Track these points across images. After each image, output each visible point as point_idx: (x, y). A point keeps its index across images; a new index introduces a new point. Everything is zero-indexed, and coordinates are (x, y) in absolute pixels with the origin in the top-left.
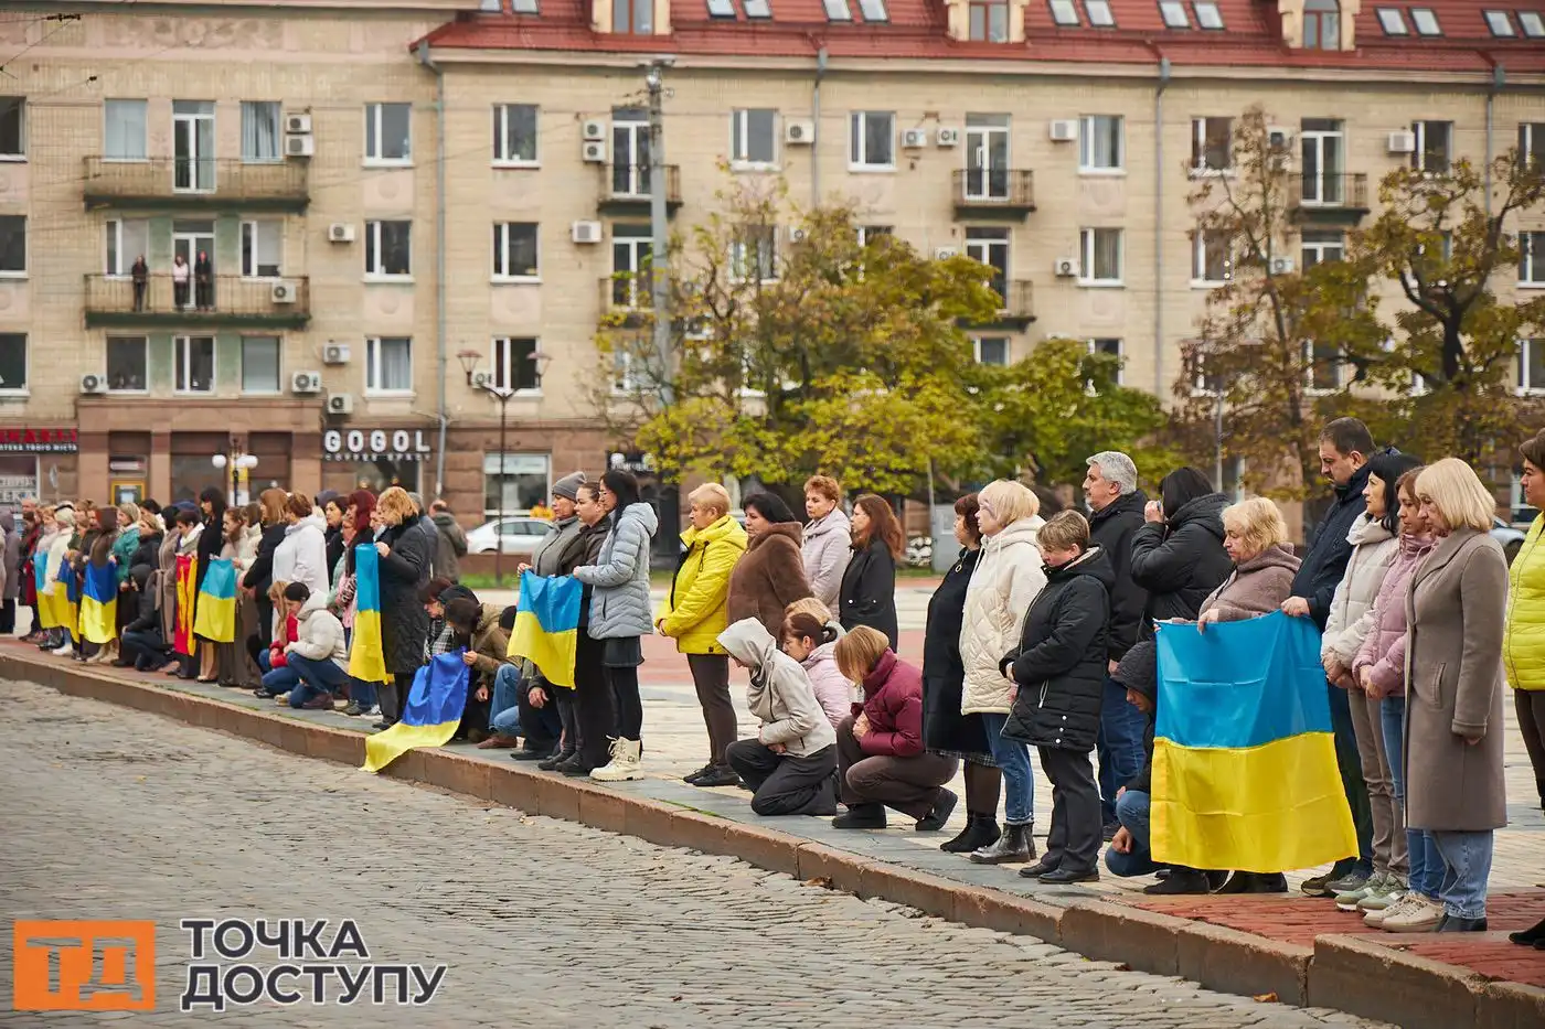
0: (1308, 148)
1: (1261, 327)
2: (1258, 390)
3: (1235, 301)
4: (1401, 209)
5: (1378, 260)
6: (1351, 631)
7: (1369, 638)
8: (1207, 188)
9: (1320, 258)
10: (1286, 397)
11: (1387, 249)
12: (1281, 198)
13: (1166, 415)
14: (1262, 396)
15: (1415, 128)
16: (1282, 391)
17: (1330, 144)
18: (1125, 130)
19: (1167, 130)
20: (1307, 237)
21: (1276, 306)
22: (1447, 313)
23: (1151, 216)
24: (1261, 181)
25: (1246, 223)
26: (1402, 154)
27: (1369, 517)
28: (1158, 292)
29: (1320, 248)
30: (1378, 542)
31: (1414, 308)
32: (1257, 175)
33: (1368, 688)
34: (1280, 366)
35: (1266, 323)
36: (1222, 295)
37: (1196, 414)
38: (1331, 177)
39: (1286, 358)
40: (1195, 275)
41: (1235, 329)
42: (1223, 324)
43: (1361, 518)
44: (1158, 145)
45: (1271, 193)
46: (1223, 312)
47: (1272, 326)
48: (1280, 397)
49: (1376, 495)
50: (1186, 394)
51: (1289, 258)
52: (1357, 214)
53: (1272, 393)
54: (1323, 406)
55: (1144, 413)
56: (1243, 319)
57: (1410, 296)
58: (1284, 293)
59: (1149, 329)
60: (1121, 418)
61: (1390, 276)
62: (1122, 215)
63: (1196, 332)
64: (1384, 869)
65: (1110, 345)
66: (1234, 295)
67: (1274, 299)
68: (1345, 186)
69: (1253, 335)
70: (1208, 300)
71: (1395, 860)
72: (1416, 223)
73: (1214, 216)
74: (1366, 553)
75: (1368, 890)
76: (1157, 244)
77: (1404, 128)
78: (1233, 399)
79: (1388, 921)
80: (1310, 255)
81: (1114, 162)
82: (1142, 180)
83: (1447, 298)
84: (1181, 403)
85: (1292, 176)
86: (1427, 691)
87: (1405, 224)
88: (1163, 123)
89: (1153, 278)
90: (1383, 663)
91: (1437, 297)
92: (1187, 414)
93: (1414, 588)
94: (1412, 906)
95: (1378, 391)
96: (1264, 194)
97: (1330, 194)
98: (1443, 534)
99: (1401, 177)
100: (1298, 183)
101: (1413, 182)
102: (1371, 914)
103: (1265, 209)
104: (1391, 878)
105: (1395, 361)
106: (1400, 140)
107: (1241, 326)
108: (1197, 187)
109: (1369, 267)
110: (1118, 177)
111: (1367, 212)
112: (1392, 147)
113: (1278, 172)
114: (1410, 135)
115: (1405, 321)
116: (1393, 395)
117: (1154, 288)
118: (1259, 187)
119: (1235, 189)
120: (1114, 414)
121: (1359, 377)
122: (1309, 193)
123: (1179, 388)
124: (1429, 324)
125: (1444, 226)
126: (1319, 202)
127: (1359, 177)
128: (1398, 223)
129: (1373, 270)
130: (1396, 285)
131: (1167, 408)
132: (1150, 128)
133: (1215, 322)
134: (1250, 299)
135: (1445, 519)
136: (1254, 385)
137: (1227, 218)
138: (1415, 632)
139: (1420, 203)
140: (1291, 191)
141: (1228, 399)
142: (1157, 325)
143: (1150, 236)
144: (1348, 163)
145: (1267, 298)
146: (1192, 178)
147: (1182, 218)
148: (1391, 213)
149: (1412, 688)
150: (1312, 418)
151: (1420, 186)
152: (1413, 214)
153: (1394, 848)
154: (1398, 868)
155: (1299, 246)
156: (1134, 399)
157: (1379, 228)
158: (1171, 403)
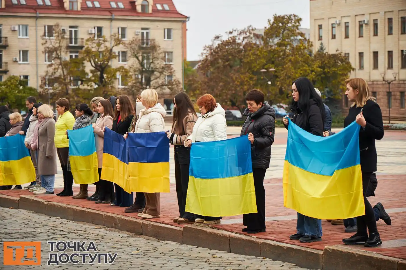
0: (71, 32)
1: (59, 73)
2: (59, 87)
3: (53, 67)
4: (90, 47)
5: (85, 58)
6: (30, 137)
7: (33, 139)
8: (46, 41)
9: (74, 57)
10: (65, 88)
11: (87, 55)
12: (64, 44)
13: (38, 93)
14: (60, 88)
15: (95, 28)
16: (64, 87)
17: (76, 32)
18: (29, 28)
19: (39, 28)
20: (71, 52)
21: (63, 68)
22: (101, 69)
23: (35, 48)
24: (59, 40)
25: (56, 49)
26: (92, 34)
27: (33, 116)
28: (37, 65)
29: (74, 55)
30: (35, 120)
31: (93, 69)
32: (58, 39)
33: (32, 148)
34: (64, 82)
35: (60, 72)
36: (50, 65)
37: (45, 92)
38: (76, 39)
39: (65, 80)
40: (46, 61)
41: (53, 73)
42: (51, 72)
43: (32, 116)
44: (36, 31)
45: (61, 42)
46: (51, 70)
47: (62, 72)
48: (64, 89)
49: (35, 111)
50: (42, 88)
51: (66, 57)
52: (82, 47)
53: (62, 88)
54: (73, 90)
55: (33, 92)
56: (55, 71)
57: (92, 66)
58: (65, 65)
59: (35, 73)
60: (28, 94)
61: (88, 61)
62: (28, 47)
63: (45, 74)
64: (38, 184)
65: (26, 77)
66: (53, 66)
67: (62, 66)
68: (79, 41)
69: (57, 75)
70: (47, 67)
71: (40, 181)
72: (94, 50)
73: (48, 48)
74: (33, 122)
75: (35, 188)
76: (37, 54)
77: (92, 28)
78: (53, 89)
79: (37, 193)
80: (71, 56)
81: (26, 35)
82: (33, 39)
83: (101, 66)
84: (41, 90)
85: (67, 39)
86: (41, 149)
87: (91, 50)
88: (38, 26)
89: (36, 62)
90: (35, 144)
91: (98, 66)
92: (43, 93)
93: (38, 129)
94: (41, 190)
95: (85, 87)
96: (60, 43)
97: (76, 43)
98: (44, 119)
99: (90, 39)
100: (68, 40)
101: (92, 40)
102: (34, 192)
103: (60, 46)
104: (39, 185)
105: (89, 80)
106: (91, 31)
107: (55, 73)
108: (44, 41)
109: (83, 59)
110: (27, 39)
111: (84, 47)
112: (90, 32)
113: (63, 38)
114: (93, 30)
115: (92, 71)
116: (89, 88)
117: (36, 64)
118: (58, 41)
119: (53, 42)
120: (26, 92)
121: (82, 84)
122: (71, 42)
123: (41, 87)
124: (97, 72)
125: (100, 50)
126: (73, 44)
127: (82, 39)
128: (89, 50)
129: (84, 60)
130: (89, 63)
131: (39, 91)
132: (34, 28)
133: (49, 72)
134: (57, 67)
135: (44, 116)
136: (58, 86)
137: (51, 48)
138: (39, 138)
139: (95, 45)
140: (67, 42)
141: (52, 89)
142: (37, 72)
143: (35, 52)
144: (80, 36)
145: (60, 66)
146: (43, 39)
147: (42, 48)
148: (88, 47)
149: (38, 148)
150: (71, 93)
151: (94, 41)
152: (93, 47)
153: (39, 180)
154: (40, 183)
155: (69, 54)
156: (31, 89)
157: (85, 51)
158: (40, 90)
